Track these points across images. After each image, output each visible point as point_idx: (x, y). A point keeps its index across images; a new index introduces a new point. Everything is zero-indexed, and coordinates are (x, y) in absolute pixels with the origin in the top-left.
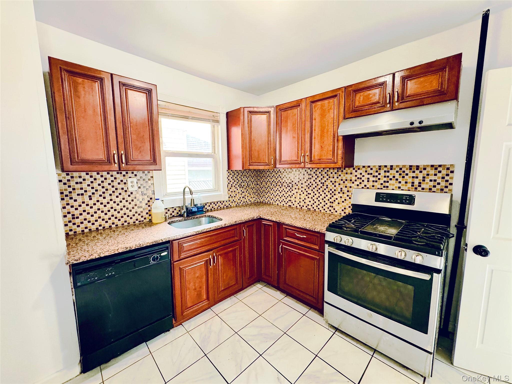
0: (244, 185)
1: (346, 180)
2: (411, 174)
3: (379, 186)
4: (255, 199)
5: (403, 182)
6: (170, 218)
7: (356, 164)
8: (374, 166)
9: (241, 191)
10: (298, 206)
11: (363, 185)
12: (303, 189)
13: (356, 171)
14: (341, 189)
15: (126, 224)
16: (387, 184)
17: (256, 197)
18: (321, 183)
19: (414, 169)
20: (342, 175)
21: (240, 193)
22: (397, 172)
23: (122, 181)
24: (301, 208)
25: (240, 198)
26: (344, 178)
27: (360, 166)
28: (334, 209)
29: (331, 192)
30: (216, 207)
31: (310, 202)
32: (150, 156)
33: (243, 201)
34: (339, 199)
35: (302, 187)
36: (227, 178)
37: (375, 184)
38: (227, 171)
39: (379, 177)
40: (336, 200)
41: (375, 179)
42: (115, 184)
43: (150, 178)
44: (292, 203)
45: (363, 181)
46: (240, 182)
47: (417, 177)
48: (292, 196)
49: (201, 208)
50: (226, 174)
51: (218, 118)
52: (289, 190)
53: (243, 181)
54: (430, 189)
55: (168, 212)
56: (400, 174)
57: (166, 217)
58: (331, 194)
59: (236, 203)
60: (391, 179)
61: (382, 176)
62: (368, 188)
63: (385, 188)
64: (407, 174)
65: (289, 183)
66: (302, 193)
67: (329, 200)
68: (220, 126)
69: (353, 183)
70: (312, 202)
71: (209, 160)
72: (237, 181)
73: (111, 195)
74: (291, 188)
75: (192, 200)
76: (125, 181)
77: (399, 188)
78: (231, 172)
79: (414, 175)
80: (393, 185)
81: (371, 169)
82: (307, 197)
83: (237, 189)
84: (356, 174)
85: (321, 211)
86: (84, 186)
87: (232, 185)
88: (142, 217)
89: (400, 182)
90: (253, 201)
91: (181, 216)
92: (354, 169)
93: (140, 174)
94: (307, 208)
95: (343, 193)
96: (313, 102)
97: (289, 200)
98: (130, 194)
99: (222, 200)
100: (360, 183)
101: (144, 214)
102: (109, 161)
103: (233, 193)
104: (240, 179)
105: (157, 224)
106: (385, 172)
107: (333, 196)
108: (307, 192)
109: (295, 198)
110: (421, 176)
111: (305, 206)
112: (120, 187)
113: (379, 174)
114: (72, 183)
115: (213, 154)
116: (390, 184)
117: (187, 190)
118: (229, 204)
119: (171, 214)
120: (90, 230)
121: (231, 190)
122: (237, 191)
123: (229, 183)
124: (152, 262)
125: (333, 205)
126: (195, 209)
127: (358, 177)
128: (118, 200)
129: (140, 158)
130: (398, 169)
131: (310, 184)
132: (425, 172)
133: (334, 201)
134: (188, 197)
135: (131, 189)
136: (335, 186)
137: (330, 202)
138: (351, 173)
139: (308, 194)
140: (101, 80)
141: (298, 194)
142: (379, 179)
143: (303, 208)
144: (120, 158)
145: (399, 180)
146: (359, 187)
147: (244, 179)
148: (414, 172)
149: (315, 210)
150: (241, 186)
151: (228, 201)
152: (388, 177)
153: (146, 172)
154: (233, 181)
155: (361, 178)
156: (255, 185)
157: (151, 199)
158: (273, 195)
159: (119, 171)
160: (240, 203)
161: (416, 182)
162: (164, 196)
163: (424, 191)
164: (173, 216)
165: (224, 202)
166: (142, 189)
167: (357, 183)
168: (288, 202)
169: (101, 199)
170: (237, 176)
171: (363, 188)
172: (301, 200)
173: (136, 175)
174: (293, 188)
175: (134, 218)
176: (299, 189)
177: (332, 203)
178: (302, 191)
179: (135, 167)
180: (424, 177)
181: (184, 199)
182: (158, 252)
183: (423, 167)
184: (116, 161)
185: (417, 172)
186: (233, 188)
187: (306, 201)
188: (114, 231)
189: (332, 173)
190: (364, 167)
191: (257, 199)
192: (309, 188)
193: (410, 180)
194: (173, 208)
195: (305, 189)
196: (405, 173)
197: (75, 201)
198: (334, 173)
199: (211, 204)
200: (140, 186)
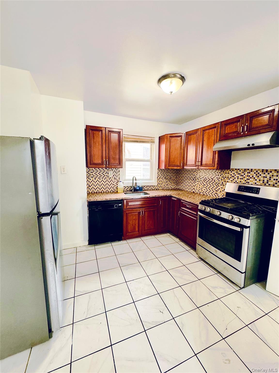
0: (168, 178)
1: (225, 177)
2: (263, 175)
3: (244, 182)
4: (174, 186)
5: (258, 180)
6: (126, 191)
7: (231, 167)
8: (242, 169)
9: (166, 181)
10: (198, 192)
11: (234, 181)
12: (201, 182)
13: (231, 172)
14: (222, 182)
15: (107, 192)
16: (248, 181)
17: (176, 185)
18: (211, 179)
19: (265, 172)
20: (223, 174)
21: (165, 182)
22: (255, 173)
23: (107, 172)
24: (200, 193)
25: (165, 185)
26: (224, 176)
27: (234, 169)
28: (218, 195)
29: (216, 184)
30: (150, 189)
31: (205, 190)
32: (118, 162)
33: (166, 187)
34: (221, 189)
35: (201, 181)
36: (158, 173)
37: (242, 180)
38: (158, 169)
39: (244, 176)
40: (219, 190)
41: (241, 177)
42: (104, 173)
43: (118, 171)
44: (195, 190)
45: (235, 178)
46: (165, 176)
47: (266, 177)
48: (195, 186)
49: (141, 188)
50: (157, 171)
51: (154, 140)
52: (194, 182)
53: (167, 175)
54: (274, 185)
55: (125, 188)
56: (256, 175)
57: (124, 190)
58: (216, 186)
59: (162, 188)
60: (251, 178)
61: (246, 176)
62: (237, 183)
63: (247, 183)
64: (260, 175)
65: (194, 178)
66: (200, 184)
67: (215, 189)
68: (155, 145)
69: (229, 179)
70: (206, 190)
71: (149, 163)
72: (164, 175)
73: (102, 178)
74: (195, 181)
75: (136, 183)
76: (108, 172)
77: (256, 183)
78: (160, 170)
79: (264, 175)
80: (252, 181)
81: (240, 171)
82: (203, 187)
83: (163, 180)
84: (231, 173)
85: (210, 196)
86: (93, 173)
87: (160, 177)
88: (114, 189)
89: (256, 180)
90: (173, 188)
91: (131, 191)
92: (230, 170)
93: (114, 169)
94: (203, 194)
95: (223, 185)
96: (204, 131)
97: (193, 188)
98: (110, 178)
99: (154, 185)
100: (233, 180)
101: (115, 188)
102: (102, 164)
103: (161, 182)
104: (165, 174)
105: (120, 193)
106: (248, 173)
107: (217, 187)
108: (203, 183)
109: (197, 187)
110: (268, 176)
111: (202, 192)
112: (106, 175)
113: (244, 174)
114: (90, 172)
115: (150, 160)
116: (250, 181)
117: (134, 178)
118: (158, 188)
119: (127, 190)
120: (94, 192)
121: (159, 180)
122: (163, 181)
123: (158, 176)
124: (115, 208)
125: (218, 192)
126: (138, 188)
127: (232, 175)
128: (105, 181)
129: (114, 162)
130: (255, 171)
131: (206, 179)
132: (271, 174)
133: (218, 190)
134: (135, 182)
135: (110, 176)
136: (219, 181)
137: (216, 191)
138: (228, 173)
139: (204, 185)
140: (102, 131)
141: (199, 185)
142: (244, 177)
143: (201, 193)
144: (106, 162)
145: (256, 179)
146: (233, 182)
147: (168, 174)
148: (264, 174)
149: (207, 195)
150: (166, 178)
151: (157, 186)
152: (249, 176)
153: (117, 169)
154: (161, 175)
155: (234, 177)
156: (175, 178)
157: (118, 181)
158: (185, 185)
159: (106, 168)
160: (165, 188)
161: (266, 180)
162: (124, 180)
163: (270, 186)
164: (128, 191)
165: (154, 186)
166: (115, 176)
167: (232, 179)
168: (193, 189)
169: (99, 179)
170: (164, 172)
171: (234, 183)
172: (200, 189)
173: (112, 170)
174: (196, 182)
175: (111, 189)
176: (199, 182)
177: (217, 191)
178: (201, 183)
179: (112, 166)
180: (270, 177)
181: (133, 183)
182: (118, 203)
183: (270, 171)
184: (105, 164)
185: (266, 174)
186: (161, 179)
187: (203, 189)
188: (103, 194)
189: (218, 173)
190: (236, 169)
191: (176, 186)
192: (204, 181)
193: (262, 179)
194: (128, 186)
195: (203, 182)
196: (259, 174)
197: (90, 179)
198: (219, 173)
199: (147, 187)
200: (114, 175)
